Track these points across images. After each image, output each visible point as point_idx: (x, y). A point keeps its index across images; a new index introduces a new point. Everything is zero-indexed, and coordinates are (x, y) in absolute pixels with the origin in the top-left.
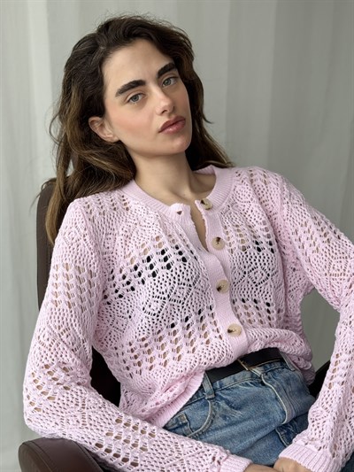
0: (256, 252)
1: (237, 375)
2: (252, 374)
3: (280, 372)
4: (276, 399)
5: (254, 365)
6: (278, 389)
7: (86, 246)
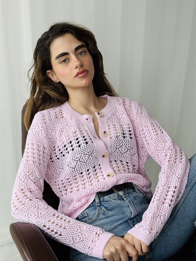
0: (123, 138)
1: (111, 195)
2: (118, 195)
3: (132, 194)
4: (129, 206)
5: (120, 191)
6: (129, 202)
7: (42, 135)
